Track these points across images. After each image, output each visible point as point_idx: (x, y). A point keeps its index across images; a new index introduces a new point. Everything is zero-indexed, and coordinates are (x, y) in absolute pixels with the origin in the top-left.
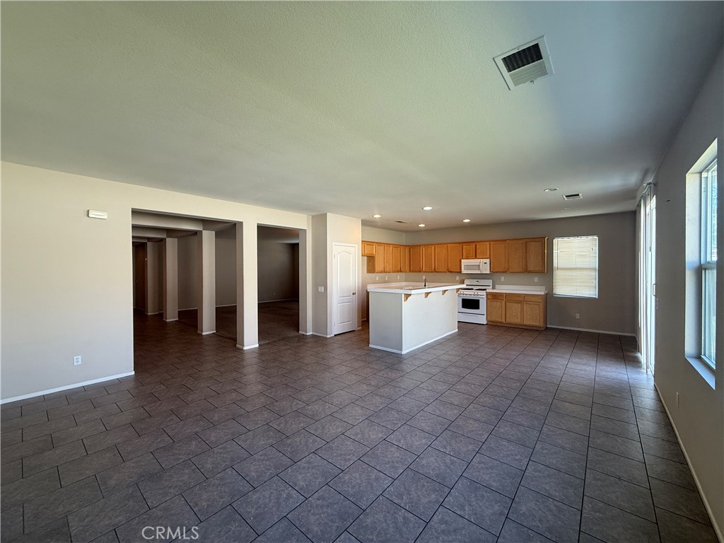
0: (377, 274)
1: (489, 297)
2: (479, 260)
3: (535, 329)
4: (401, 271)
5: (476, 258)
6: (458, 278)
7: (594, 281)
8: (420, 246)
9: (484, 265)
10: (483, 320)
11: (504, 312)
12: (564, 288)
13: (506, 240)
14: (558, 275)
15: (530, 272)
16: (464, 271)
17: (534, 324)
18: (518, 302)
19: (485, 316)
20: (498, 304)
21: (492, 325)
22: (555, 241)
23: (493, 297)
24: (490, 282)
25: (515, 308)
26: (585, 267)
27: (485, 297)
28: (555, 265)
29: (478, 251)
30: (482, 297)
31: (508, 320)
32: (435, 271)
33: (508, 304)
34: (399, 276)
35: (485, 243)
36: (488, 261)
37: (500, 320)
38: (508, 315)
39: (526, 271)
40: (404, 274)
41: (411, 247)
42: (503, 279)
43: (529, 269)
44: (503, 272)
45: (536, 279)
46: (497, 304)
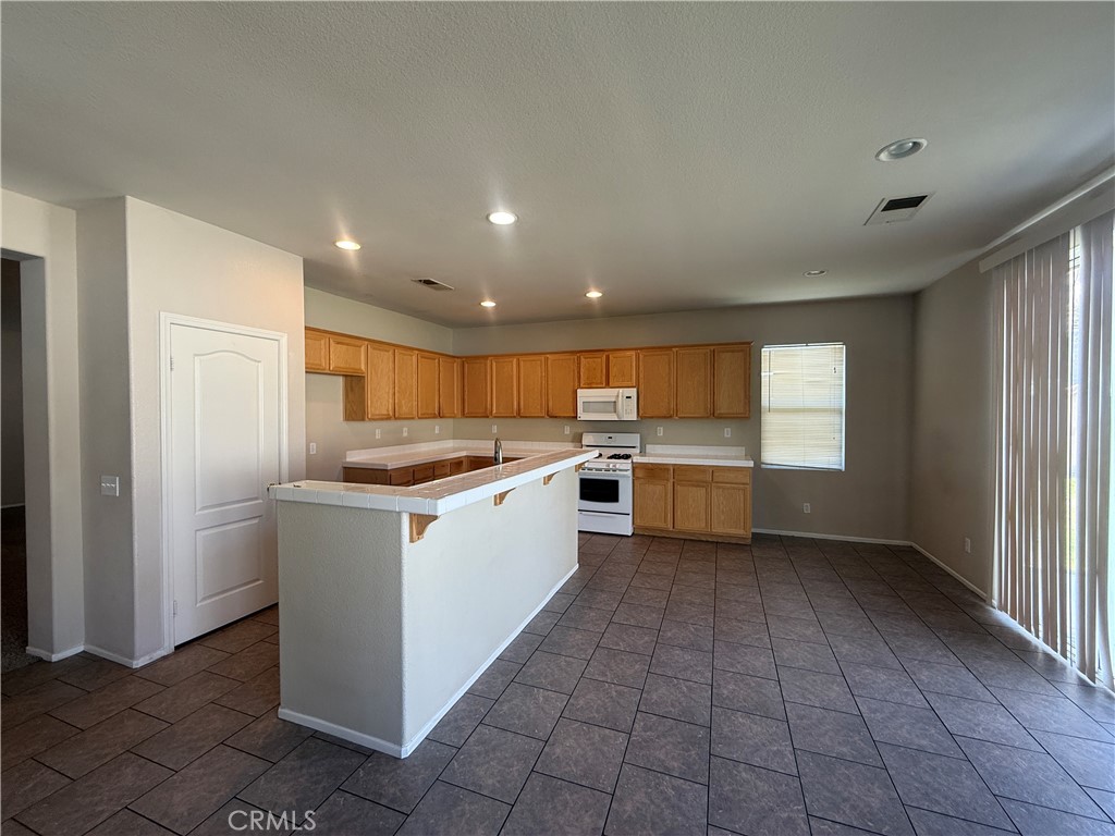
0: (375, 424)
1: (640, 474)
2: (613, 392)
3: (734, 542)
4: (440, 415)
5: (607, 385)
6: (567, 430)
7: (837, 435)
8: (485, 357)
9: (623, 401)
10: (625, 527)
11: (670, 507)
12: (781, 452)
13: (670, 348)
14: (771, 423)
15: (720, 417)
16: (582, 416)
17: (733, 531)
18: (698, 484)
19: (630, 517)
20: (658, 488)
21: (646, 537)
22: (765, 351)
23: (649, 474)
24: (635, 439)
25: (693, 497)
26: (820, 406)
27: (629, 473)
28: (765, 402)
29: (613, 371)
30: (623, 472)
31: (679, 526)
32: (519, 415)
33: (678, 488)
34: (437, 426)
35: (628, 353)
36: (633, 392)
37: (660, 524)
38: (678, 513)
39: (713, 415)
40: (451, 421)
41: (466, 361)
42: (661, 431)
43: (717, 412)
44: (665, 417)
45: (727, 433)
46: (656, 489)
